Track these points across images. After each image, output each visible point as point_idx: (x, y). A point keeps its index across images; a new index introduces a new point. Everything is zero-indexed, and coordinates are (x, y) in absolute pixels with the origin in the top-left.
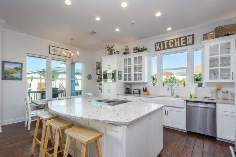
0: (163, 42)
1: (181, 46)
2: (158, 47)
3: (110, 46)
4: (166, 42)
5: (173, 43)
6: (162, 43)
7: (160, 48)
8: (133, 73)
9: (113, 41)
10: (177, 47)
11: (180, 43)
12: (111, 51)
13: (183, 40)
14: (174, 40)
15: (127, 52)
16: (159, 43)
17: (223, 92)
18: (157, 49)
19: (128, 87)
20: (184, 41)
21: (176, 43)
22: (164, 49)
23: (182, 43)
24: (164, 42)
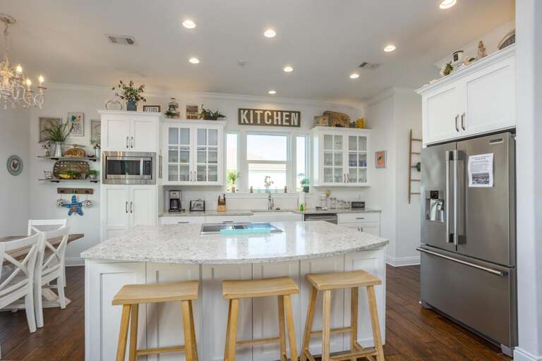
0: (254, 110)
1: (282, 125)
2: (244, 117)
3: (136, 87)
4: (259, 112)
5: (271, 117)
6: (251, 112)
7: (249, 120)
8: (193, 164)
9: (144, 76)
10: (277, 125)
11: (282, 120)
12: (132, 100)
13: (287, 116)
14: (272, 112)
15: (174, 112)
16: (246, 111)
17: (331, 199)
18: (242, 122)
19: (177, 195)
20: (287, 118)
21: (275, 118)
22: (255, 123)
23: (284, 120)
24: (256, 112)
